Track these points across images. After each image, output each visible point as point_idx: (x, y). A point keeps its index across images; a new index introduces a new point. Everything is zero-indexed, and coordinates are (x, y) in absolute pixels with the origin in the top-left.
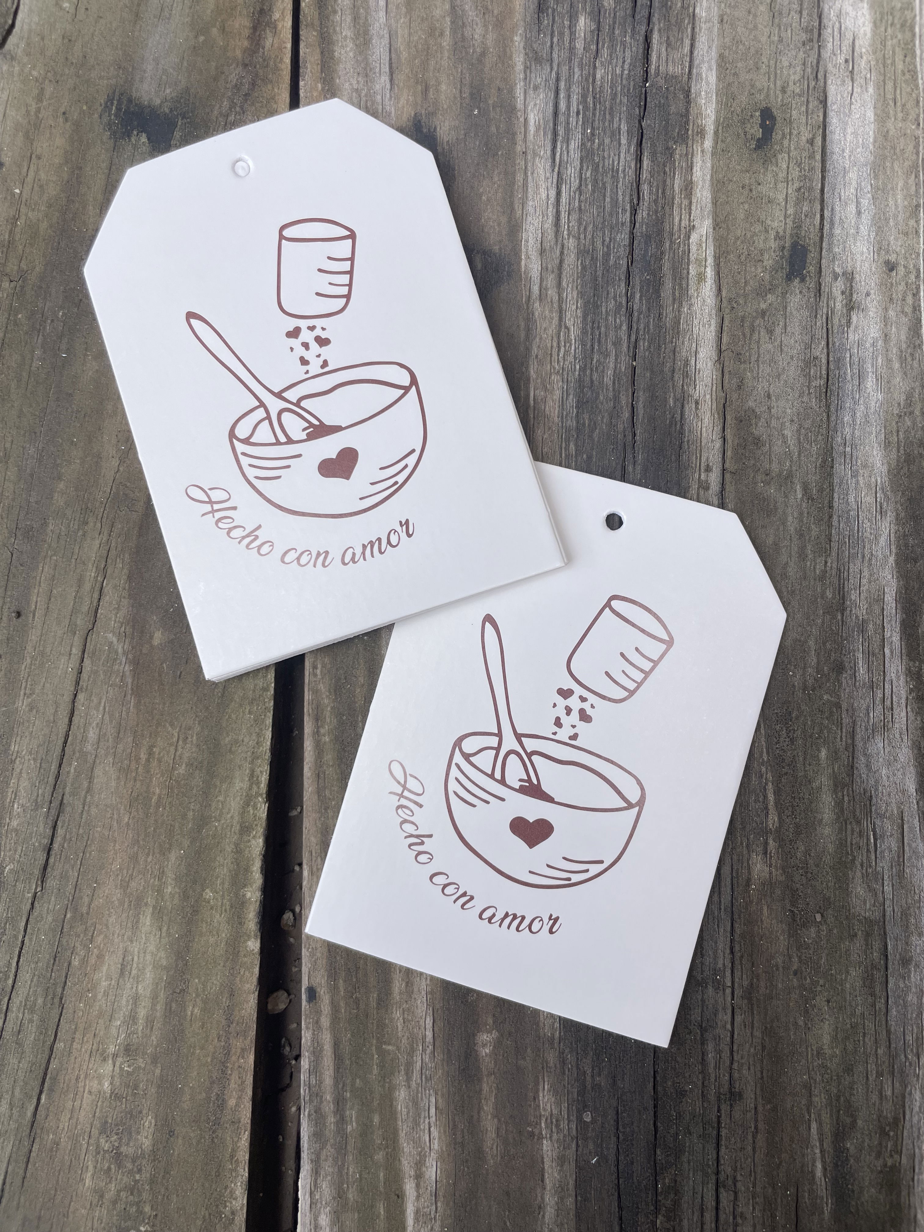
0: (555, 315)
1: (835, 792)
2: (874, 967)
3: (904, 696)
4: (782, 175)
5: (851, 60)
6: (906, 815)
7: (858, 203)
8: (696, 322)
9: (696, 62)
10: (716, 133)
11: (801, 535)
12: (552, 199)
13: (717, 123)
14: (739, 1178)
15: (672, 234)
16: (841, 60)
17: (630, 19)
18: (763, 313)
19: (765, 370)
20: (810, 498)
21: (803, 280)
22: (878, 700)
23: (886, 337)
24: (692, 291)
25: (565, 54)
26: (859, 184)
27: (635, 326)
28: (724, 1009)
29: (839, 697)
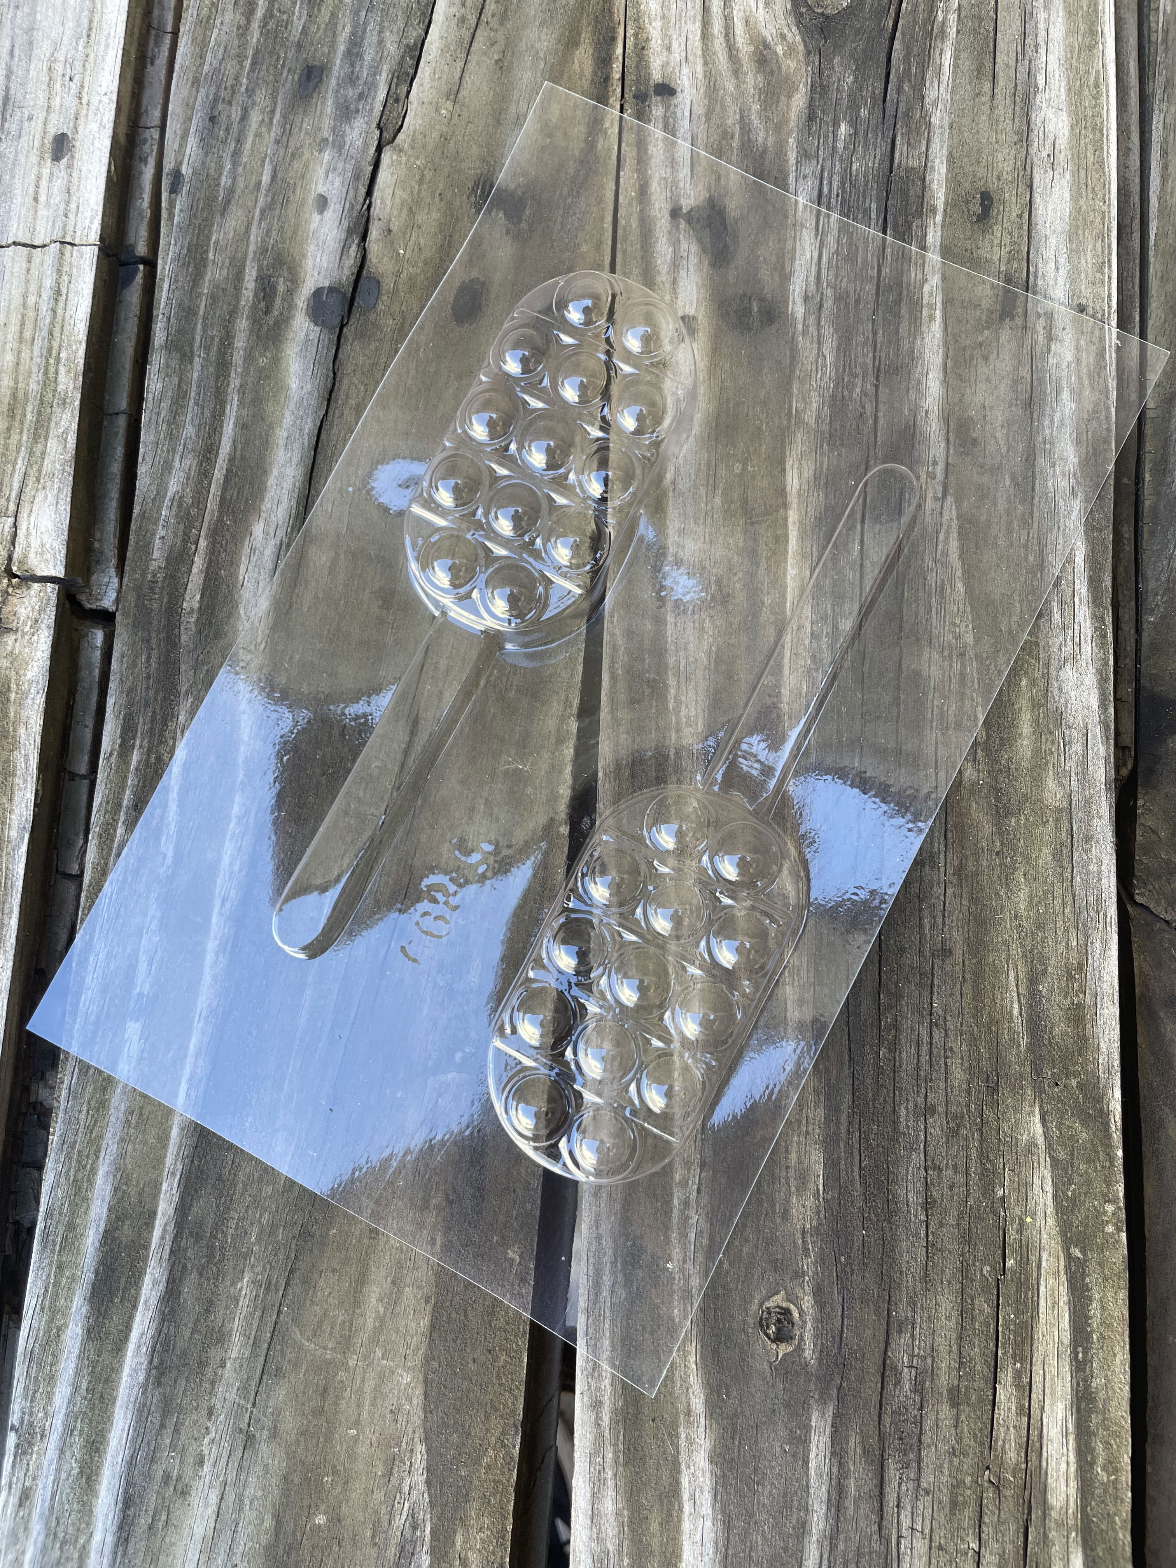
0: (815, 346)
1: (1033, 711)
2: (1062, 845)
3: (1090, 635)
4: (996, 242)
5: (1052, 155)
6: (1089, 725)
7: (1056, 261)
8: (927, 351)
9: (931, 158)
10: (945, 211)
11: (1009, 514)
12: (815, 260)
13: (946, 203)
14: (949, 1018)
15: (908, 285)
16: (1044, 154)
17: (880, 126)
18: (981, 344)
19: (982, 387)
20: (1017, 485)
21: (1012, 319)
22: (1069, 638)
23: (1078, 361)
24: (924, 328)
25: (828, 152)
26: (1057, 247)
27: (877, 354)
28: (939, 884)
29: (1037, 637)
